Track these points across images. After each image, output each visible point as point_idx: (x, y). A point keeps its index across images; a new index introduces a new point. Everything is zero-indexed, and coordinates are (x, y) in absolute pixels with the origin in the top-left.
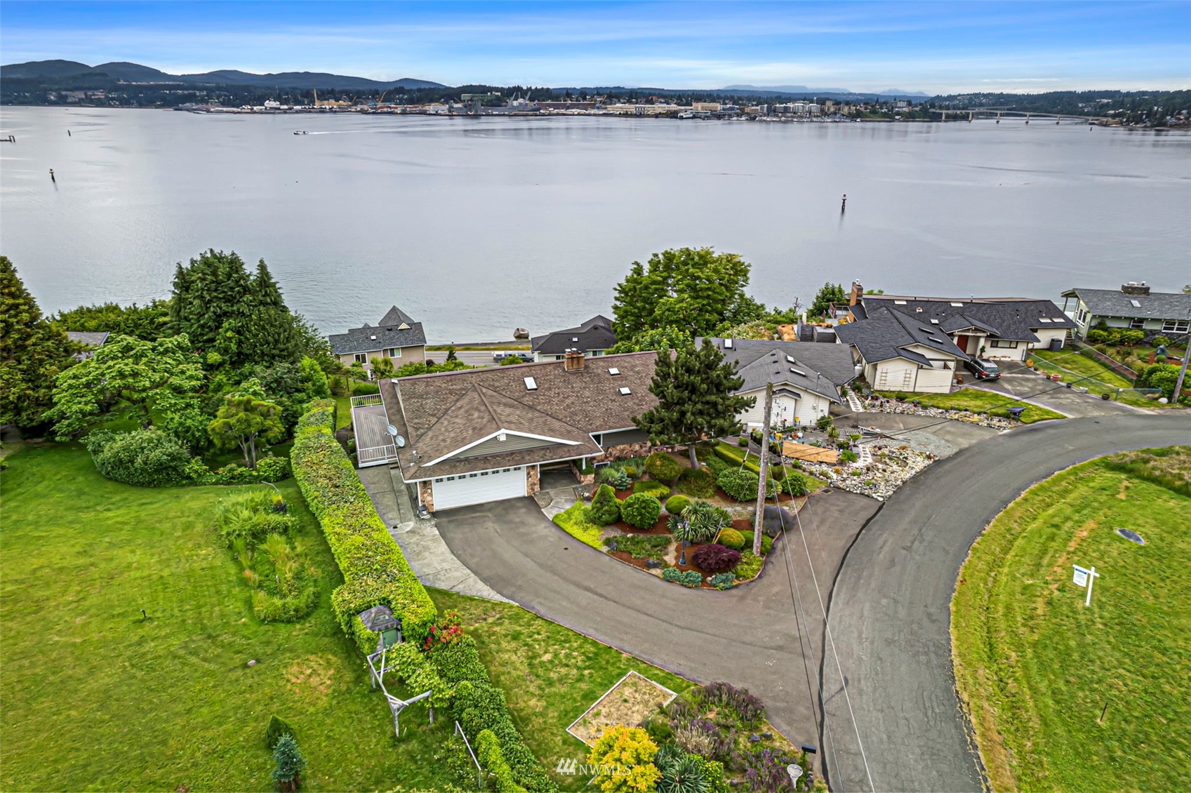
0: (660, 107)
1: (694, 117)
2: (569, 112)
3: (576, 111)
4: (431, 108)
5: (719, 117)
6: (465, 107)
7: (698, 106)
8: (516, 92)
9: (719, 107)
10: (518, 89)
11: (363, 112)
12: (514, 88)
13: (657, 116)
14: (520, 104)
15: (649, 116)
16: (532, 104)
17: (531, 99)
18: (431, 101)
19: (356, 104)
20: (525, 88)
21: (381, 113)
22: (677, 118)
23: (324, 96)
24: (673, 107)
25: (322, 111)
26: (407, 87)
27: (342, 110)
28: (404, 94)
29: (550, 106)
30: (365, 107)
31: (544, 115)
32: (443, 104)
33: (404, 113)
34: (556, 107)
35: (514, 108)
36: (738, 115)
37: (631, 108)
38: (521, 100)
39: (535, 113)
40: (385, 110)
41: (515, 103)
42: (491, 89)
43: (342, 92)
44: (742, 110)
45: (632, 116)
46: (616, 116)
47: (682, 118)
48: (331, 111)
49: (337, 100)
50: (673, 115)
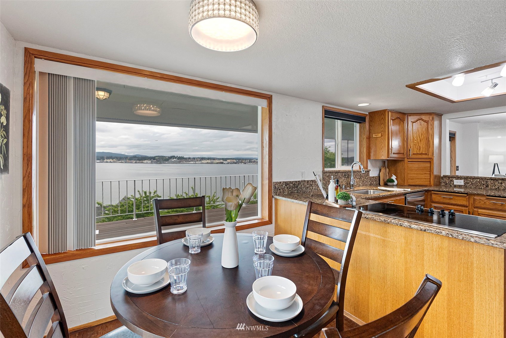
0: (217, 161)
1: (228, 163)
2: (190, 162)
3: (192, 162)
4: (145, 161)
5: (236, 163)
6: (157, 161)
7: (229, 161)
8: (173, 157)
9: (235, 161)
10: (174, 156)
11: (121, 162)
12: (173, 156)
13: (217, 163)
14: (175, 160)
15: (215, 163)
16: (178, 160)
17: (178, 159)
18: (145, 160)
19: (119, 160)
20: (176, 156)
21: (128, 163)
22: (223, 164)
23: (108, 158)
24: (222, 161)
25: (107, 162)
26: (137, 156)
27: (114, 162)
28: (136, 158)
29: (184, 161)
30: (123, 161)
31: (182, 163)
32: (149, 160)
33: (136, 163)
34: (186, 161)
35: (173, 161)
36: (241, 163)
37: (209, 161)
38: (175, 159)
39: (179, 163)
40: (129, 162)
41: (173, 160)
42: (165, 157)
43: (115, 157)
44: (242, 161)
45: (209, 163)
46: (205, 163)
47: (224, 163)
48: (110, 162)
49: (113, 159)
50: (222, 163)
